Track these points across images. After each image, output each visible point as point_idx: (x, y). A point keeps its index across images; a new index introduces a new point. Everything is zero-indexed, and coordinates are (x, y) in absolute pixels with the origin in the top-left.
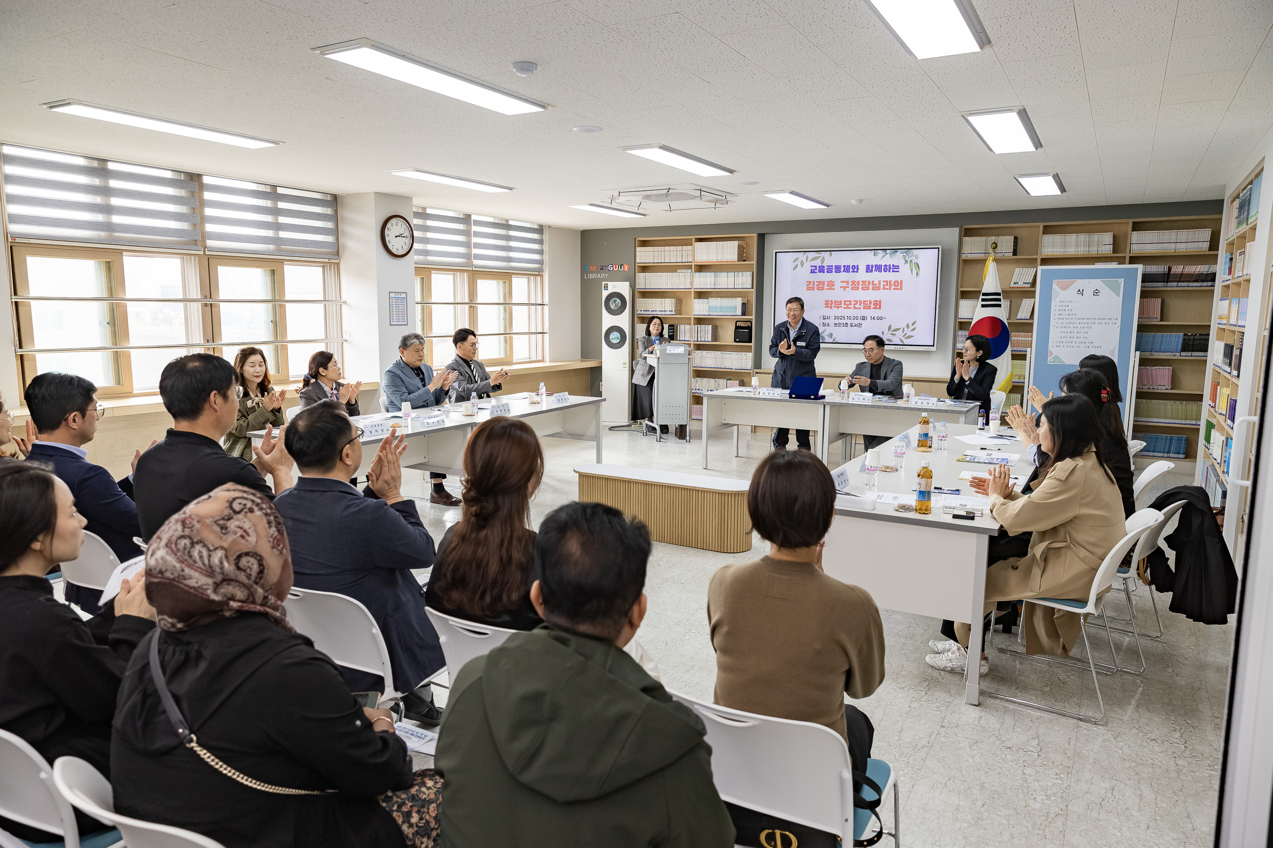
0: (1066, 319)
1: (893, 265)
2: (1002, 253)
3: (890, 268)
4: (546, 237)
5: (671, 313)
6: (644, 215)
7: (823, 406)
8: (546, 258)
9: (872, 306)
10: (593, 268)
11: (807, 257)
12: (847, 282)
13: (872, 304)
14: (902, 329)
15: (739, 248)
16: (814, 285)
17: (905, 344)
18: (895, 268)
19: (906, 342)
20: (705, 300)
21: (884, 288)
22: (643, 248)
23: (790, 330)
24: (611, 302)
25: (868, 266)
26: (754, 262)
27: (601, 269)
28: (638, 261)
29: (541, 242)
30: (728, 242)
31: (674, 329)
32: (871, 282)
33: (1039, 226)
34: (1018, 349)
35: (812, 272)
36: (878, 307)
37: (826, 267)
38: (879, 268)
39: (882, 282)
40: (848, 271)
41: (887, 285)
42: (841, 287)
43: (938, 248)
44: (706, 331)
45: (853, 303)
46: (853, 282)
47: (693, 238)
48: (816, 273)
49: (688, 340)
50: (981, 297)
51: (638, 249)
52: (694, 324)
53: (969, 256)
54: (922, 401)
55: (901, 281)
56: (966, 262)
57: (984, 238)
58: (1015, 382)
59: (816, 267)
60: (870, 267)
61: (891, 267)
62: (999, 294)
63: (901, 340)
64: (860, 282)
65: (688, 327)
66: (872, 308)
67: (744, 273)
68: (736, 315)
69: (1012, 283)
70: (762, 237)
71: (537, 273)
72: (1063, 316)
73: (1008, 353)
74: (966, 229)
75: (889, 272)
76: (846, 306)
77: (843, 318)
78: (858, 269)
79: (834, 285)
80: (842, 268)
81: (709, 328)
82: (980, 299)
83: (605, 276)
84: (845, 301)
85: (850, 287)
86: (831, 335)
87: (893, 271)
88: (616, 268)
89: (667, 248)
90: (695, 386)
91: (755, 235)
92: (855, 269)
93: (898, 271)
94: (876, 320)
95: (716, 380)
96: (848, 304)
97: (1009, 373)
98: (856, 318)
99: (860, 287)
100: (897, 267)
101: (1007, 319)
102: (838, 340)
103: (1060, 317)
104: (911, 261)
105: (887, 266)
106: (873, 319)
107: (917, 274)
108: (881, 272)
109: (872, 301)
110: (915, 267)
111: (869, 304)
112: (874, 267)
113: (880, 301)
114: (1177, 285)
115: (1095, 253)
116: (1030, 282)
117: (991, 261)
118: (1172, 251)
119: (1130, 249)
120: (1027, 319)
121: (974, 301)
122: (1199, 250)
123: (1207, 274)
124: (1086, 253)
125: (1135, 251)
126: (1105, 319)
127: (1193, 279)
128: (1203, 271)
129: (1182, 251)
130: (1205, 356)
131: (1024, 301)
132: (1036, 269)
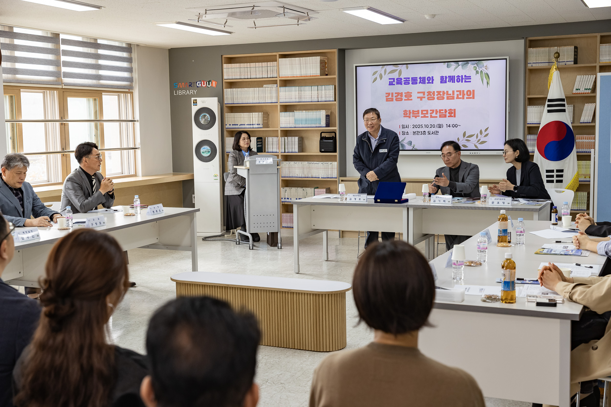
1: (465, 76)
2: (564, 62)
3: (462, 79)
4: (134, 55)
5: (258, 126)
6: (230, 33)
7: (406, 209)
8: (135, 75)
9: (448, 114)
10: (182, 85)
11: (385, 71)
12: (424, 93)
13: (447, 113)
14: (475, 136)
15: (321, 63)
16: (392, 96)
17: (479, 149)
18: (467, 79)
19: (480, 147)
20: (291, 113)
21: (458, 98)
22: (230, 65)
23: (371, 139)
24: (200, 117)
25: (442, 77)
26: (336, 76)
27: (190, 85)
28: (225, 77)
29: (129, 60)
30: (311, 58)
31: (262, 141)
32: (445, 92)
33: (597, 37)
34: (583, 151)
35: (391, 84)
36: (453, 115)
37: (403, 80)
38: (452, 79)
39: (455, 92)
40: (424, 83)
41: (460, 95)
42: (418, 98)
43: (506, 59)
44: (293, 142)
45: (429, 112)
46: (429, 93)
47: (277, 54)
48: (394, 85)
49: (276, 151)
50: (547, 103)
51: (225, 66)
52: (281, 136)
53: (534, 65)
54: (498, 201)
55: (474, 91)
56: (532, 71)
57: (547, 49)
58: (581, 181)
59: (394, 79)
60: (444, 78)
61: (464, 77)
62: (563, 100)
63: (476, 146)
64: (436, 92)
65: (275, 139)
66: (447, 116)
67: (327, 87)
68: (321, 127)
69: (574, 89)
70: (342, 53)
71: (127, 90)
73: (573, 155)
74: (531, 41)
75: (462, 82)
76: (423, 115)
77: (420, 126)
78: (433, 80)
79: (411, 96)
80: (419, 80)
81: (297, 138)
82: (546, 105)
83: (194, 92)
84: (422, 111)
85: (426, 97)
86: (410, 143)
87: (465, 82)
88: (204, 85)
89: (253, 65)
90: (285, 195)
91: (336, 51)
92: (431, 80)
93: (470, 82)
94: (451, 128)
95: (304, 189)
96: (425, 114)
97: (576, 173)
98: (433, 126)
99: (436, 97)
100: (469, 78)
101: (572, 123)
102: (417, 147)
104: (481, 71)
105: (460, 77)
106: (448, 126)
107: (487, 83)
108: (454, 82)
109: (447, 110)
110: (485, 77)
111: (444, 113)
112: (448, 78)
113: (455, 110)
116: (591, 88)
117: (554, 70)
120: (589, 123)
121: (540, 107)
131: (586, 105)
132: (595, 76)
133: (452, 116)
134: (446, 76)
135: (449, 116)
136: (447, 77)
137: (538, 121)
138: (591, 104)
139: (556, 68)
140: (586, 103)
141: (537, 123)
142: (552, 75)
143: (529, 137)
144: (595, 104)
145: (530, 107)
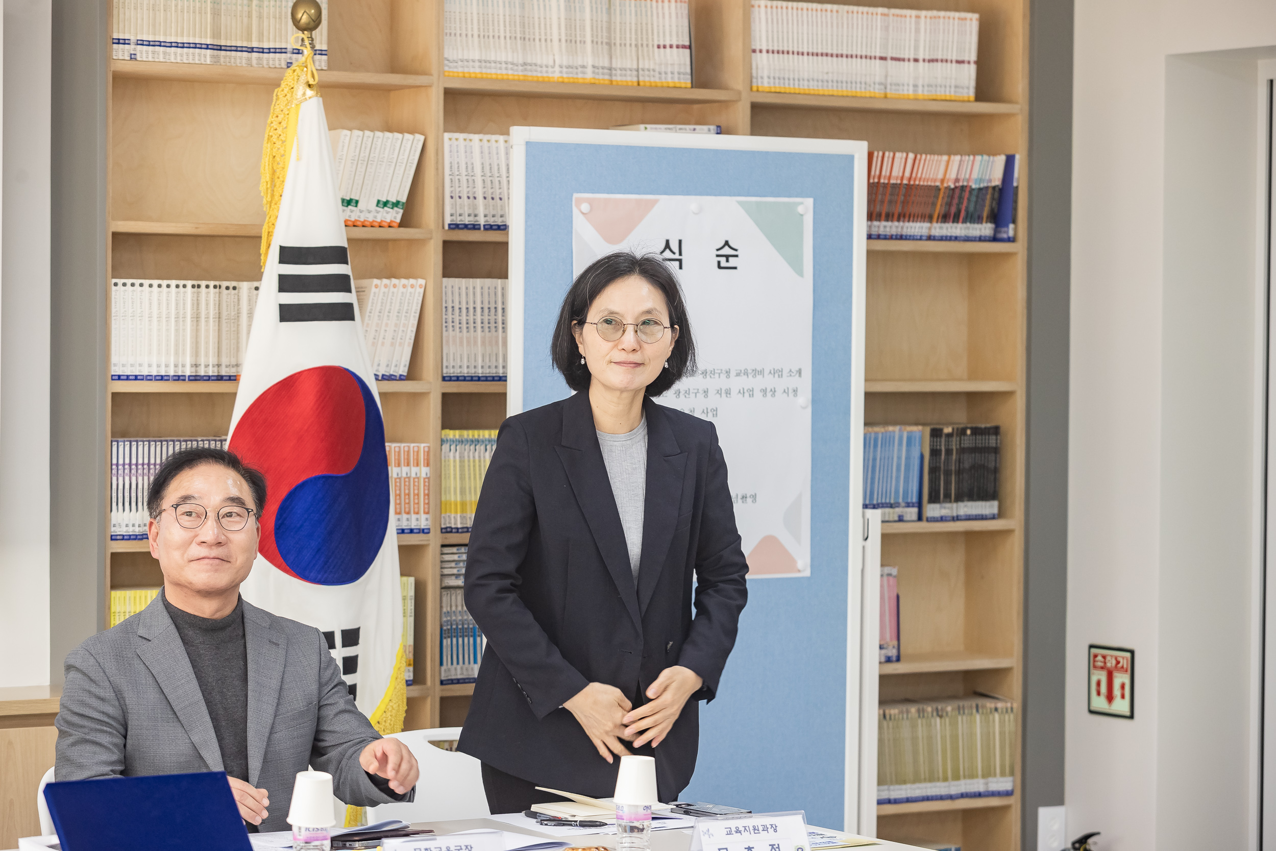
50: (273, 268)
53: (145, 54)
62: (337, 255)
82: (270, 281)
114: (899, 231)
115: (631, 78)
116: (404, 199)
117: (301, 89)
118: (877, 91)
119: (751, 73)
120: (401, 378)
121: (177, 286)
122: (950, 93)
123: (980, 189)
124: (603, 78)
125: (766, 80)
126: (761, 372)
127: (939, 209)
128: (968, 180)
129: (906, 92)
130: (993, 517)
131: (376, 286)
132: (422, 138)
137: (167, 366)
138: (404, 281)
139: (311, 82)
140: (379, 278)
141: (163, 373)
142: (288, 118)
143: (123, 452)
144: (422, 282)
145: (124, 285)
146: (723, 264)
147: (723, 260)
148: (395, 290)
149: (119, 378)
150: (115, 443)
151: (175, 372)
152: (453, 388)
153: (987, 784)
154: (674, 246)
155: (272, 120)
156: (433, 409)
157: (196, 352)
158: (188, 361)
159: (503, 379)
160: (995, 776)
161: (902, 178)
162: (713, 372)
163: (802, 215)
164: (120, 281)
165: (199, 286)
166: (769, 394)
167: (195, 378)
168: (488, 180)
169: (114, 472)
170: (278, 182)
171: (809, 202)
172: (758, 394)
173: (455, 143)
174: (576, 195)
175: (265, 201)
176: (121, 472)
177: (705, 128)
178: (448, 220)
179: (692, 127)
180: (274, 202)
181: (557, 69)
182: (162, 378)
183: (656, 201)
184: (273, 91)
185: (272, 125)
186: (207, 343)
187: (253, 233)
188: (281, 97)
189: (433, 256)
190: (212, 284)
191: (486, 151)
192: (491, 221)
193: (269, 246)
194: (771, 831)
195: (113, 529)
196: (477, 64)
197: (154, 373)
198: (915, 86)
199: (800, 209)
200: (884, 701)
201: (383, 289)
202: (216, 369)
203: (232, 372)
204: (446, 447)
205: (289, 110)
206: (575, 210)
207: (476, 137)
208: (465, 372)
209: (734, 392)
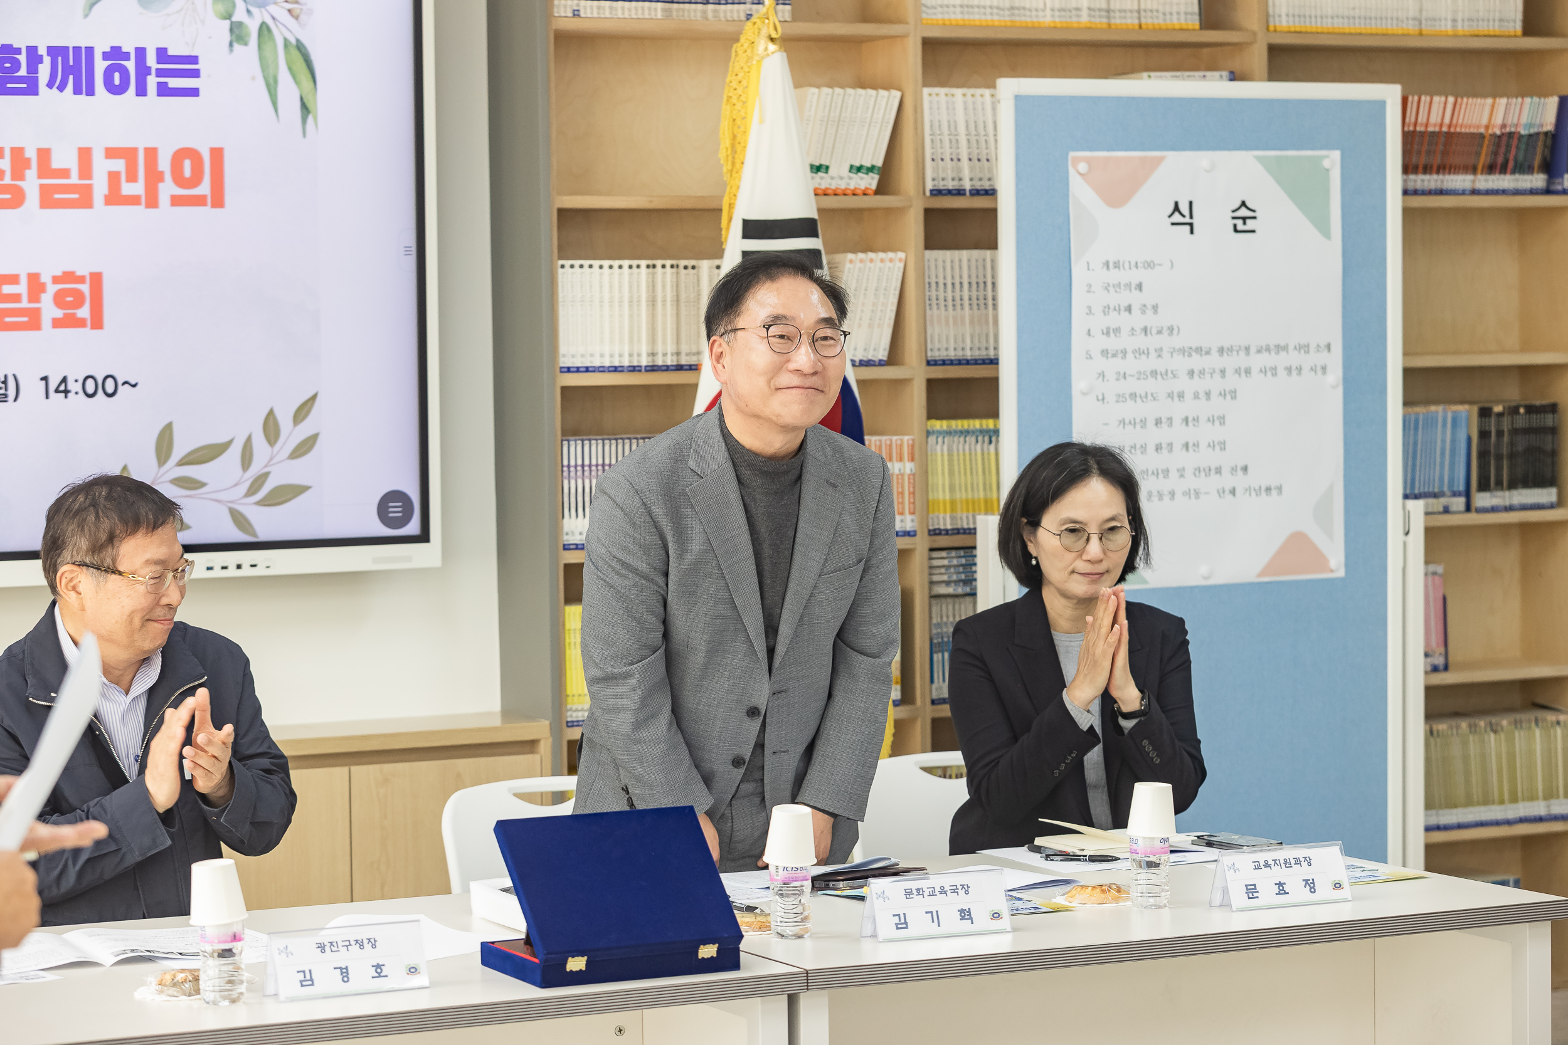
0: (1140, 352)
1: (161, 55)
3: (143, 71)
7: (784, 1003)
9: (49, 310)
13: (47, 299)
14: (235, 452)
18: (174, 73)
21: (115, 198)
25: (6, 55)
32: (31, 154)
36: (84, 312)
38: (73, 68)
39: (96, 156)
41: (132, 178)
50: (737, 244)
55: (217, 154)
60: (23, 58)
61: (151, 61)
62: (807, 227)
66: (46, 322)
72: (1124, 341)
75: (141, 91)
87: (164, 91)
93: (194, 92)
94: (77, 400)
103: (1112, 343)
104: (264, 29)
105: (126, 56)
106: (57, 391)
107: (305, 109)
108: (91, 92)
109: (46, 278)
110: (290, 69)
111: (25, 298)
112: (47, 60)
113: (96, 279)
114: (1439, 185)
115: (1131, 21)
116: (879, 163)
117: (762, 44)
118: (1411, 27)
119: (1267, 12)
120: (881, 363)
121: (630, 267)
122: (1494, 28)
123: (1530, 136)
124: (1100, 21)
125: (1284, 19)
126: (1285, 348)
127: (1484, 159)
128: (1516, 126)
129: (1443, 28)
130: (1552, 506)
131: (851, 261)
132: (897, 94)
133: (80, 323)
134: (36, 48)
135: (57, 323)
136: (42, 51)
137: (621, 355)
138: (881, 255)
139: (774, 35)
140: (854, 251)
141: (617, 364)
142: (749, 76)
143: (575, 452)
144: (901, 255)
145: (572, 266)
146: (1240, 227)
147: (1239, 223)
148: (872, 265)
149: (569, 370)
150: (565, 443)
151: (630, 362)
152: (939, 373)
153: (1548, 807)
154: (1184, 209)
155: (732, 78)
156: (918, 395)
157: (653, 340)
158: (644, 349)
159: (994, 362)
160: (1558, 797)
161: (1441, 125)
162: (1231, 349)
163: (1328, 170)
164: (568, 263)
165: (654, 266)
166: (1294, 372)
167: (653, 369)
168: (973, 139)
169: (566, 474)
170: (739, 148)
171: (1336, 155)
172: (1282, 373)
173: (935, 98)
174: (1072, 154)
175: (725, 170)
176: (572, 474)
177: (1217, 74)
178: (929, 186)
179: (1201, 73)
180: (735, 170)
181: (1048, 12)
182: (616, 369)
183: (1162, 159)
184: (732, 46)
185: (731, 84)
186: (664, 329)
187: (712, 205)
188: (740, 52)
189: (913, 226)
190: (668, 263)
191: (970, 107)
192: (978, 185)
193: (730, 219)
194: (1304, 864)
195: (565, 538)
196: (958, 9)
197: (607, 364)
198: (1454, 21)
199: (1326, 163)
200: (1431, 715)
201: (859, 265)
202: (675, 358)
203: (693, 360)
204: (932, 439)
205: (749, 67)
206: (1071, 171)
207: (958, 92)
208: (952, 354)
209: (1255, 371)
